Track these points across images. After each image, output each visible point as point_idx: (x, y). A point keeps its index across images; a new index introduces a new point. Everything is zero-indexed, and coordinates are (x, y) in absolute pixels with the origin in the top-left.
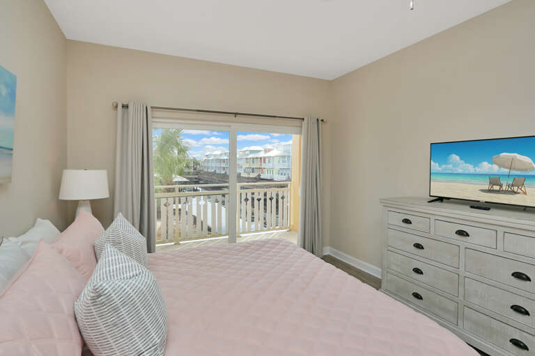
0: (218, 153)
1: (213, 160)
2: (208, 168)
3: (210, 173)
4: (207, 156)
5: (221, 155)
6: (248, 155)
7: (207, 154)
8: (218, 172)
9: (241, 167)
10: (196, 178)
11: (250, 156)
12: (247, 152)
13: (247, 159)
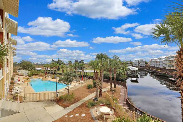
0: (156, 58)
1: (153, 61)
2: (151, 64)
3: (152, 67)
4: (151, 60)
5: (157, 59)
6: (170, 59)
7: (151, 59)
8: (155, 66)
9: (166, 64)
10: (145, 69)
11: (171, 59)
12: (170, 58)
13: (169, 61)
